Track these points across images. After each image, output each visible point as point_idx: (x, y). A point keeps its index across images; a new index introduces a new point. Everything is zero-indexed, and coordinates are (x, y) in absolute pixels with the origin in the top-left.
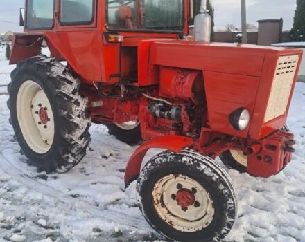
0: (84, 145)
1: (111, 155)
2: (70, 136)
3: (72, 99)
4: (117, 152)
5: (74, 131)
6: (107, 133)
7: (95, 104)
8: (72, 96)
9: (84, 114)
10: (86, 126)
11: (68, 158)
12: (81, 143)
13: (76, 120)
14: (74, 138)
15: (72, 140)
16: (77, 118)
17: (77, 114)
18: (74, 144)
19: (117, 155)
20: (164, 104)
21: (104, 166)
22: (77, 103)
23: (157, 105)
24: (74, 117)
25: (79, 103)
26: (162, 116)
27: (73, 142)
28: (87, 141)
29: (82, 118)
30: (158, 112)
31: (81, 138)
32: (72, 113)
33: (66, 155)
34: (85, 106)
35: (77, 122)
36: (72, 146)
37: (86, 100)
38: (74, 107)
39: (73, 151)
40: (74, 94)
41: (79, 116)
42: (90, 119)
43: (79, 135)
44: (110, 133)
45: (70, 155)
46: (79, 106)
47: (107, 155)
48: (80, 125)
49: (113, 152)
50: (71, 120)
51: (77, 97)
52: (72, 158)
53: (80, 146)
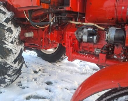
0: (18, 67)
1: (40, 70)
2: (4, 60)
3: (5, 26)
4: (43, 68)
5: (8, 55)
6: (36, 56)
7: (28, 35)
8: (5, 24)
9: (17, 41)
10: (19, 52)
11: (5, 78)
12: (16, 66)
13: (9, 46)
14: (8, 62)
15: (6, 64)
16: (10, 44)
17: (10, 40)
18: (9, 67)
19: (44, 70)
20: (94, 28)
21: (35, 80)
22: (10, 31)
23: (85, 30)
24: (7, 43)
25: (12, 31)
26: (90, 41)
27: (8, 66)
28: (21, 64)
29: (15, 44)
30: (85, 38)
31: (15, 61)
32: (5, 39)
33: (2, 77)
34: (17, 34)
35: (11, 48)
36: (8, 69)
37: (19, 29)
38: (7, 34)
39: (9, 73)
40: (7, 23)
41: (12, 42)
42: (23, 45)
43: (14, 59)
44: (38, 56)
45: (6, 76)
46: (12, 33)
47: (37, 70)
48: (13, 50)
49: (41, 68)
50: (4, 46)
51: (9, 25)
52: (9, 78)
53: (15, 68)
